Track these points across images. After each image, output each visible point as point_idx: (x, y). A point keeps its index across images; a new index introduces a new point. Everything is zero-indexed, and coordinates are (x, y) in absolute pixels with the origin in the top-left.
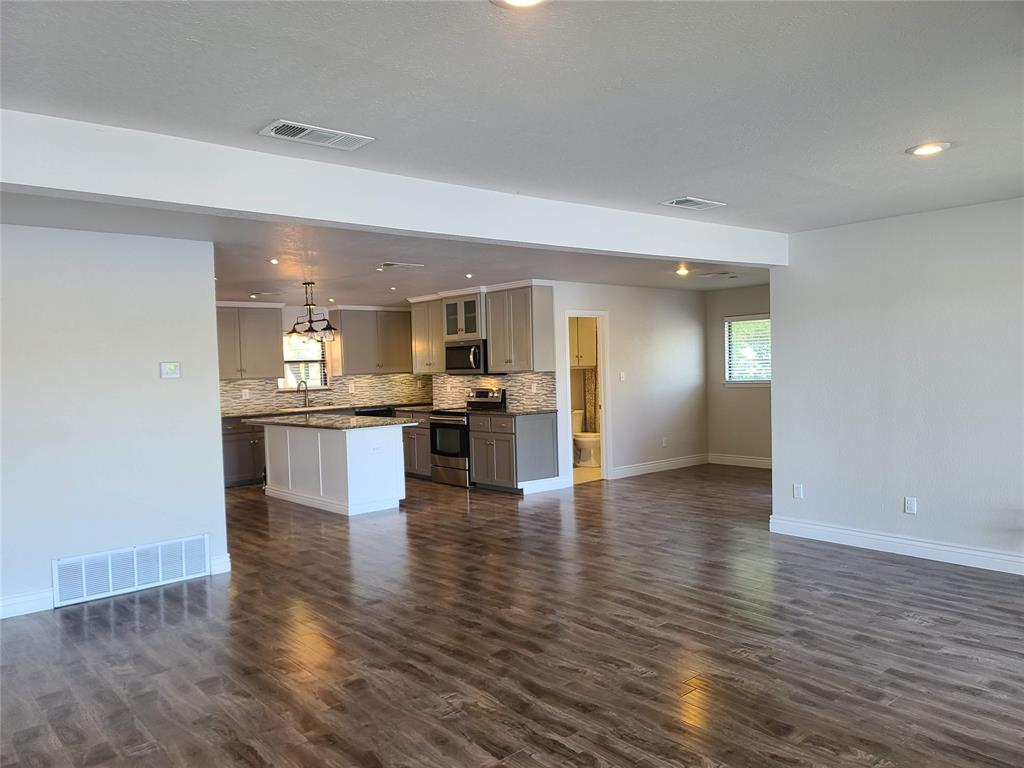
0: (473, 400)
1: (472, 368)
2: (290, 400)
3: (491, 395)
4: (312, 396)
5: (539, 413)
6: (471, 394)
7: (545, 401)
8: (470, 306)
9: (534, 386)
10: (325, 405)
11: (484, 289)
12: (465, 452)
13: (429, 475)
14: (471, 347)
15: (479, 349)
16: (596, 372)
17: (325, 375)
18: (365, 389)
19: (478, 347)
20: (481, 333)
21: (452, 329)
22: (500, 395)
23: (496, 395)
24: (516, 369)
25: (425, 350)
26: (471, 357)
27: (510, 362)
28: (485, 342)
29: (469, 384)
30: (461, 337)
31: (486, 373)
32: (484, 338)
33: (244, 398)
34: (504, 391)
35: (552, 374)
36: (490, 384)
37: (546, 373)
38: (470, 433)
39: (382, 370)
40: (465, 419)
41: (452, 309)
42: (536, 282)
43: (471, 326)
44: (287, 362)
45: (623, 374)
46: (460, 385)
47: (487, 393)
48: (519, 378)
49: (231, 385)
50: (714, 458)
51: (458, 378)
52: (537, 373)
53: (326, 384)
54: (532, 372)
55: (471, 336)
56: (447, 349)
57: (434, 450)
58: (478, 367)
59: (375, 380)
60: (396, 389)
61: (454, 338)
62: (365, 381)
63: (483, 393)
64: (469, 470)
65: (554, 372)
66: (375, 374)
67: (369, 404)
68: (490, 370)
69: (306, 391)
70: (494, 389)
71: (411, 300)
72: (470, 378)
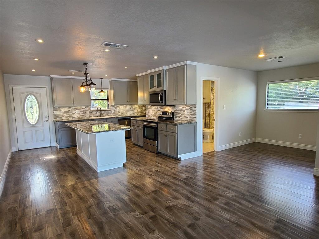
0: (161, 116)
1: (159, 103)
2: (95, 114)
3: (168, 114)
4: (103, 112)
5: (188, 123)
6: (160, 114)
7: (191, 117)
8: (159, 76)
9: (186, 111)
10: (108, 116)
11: (165, 68)
12: (156, 139)
13: (143, 146)
14: (159, 94)
15: (163, 94)
16: (210, 104)
17: (109, 105)
18: (123, 110)
19: (162, 94)
20: (164, 88)
21: (152, 86)
22: (171, 114)
23: (170, 114)
24: (178, 103)
25: (143, 95)
26: (159, 98)
27: (176, 100)
28: (165, 91)
29: (159, 109)
30: (156, 89)
31: (166, 105)
32: (165, 89)
33: (77, 113)
34: (173, 112)
35: (195, 106)
36: (168, 109)
37: (192, 105)
38: (158, 131)
39: (129, 103)
40: (156, 125)
41: (152, 77)
42: (188, 63)
43: (159, 85)
44: (92, 100)
45: (225, 106)
46: (156, 109)
47: (166, 113)
48: (180, 107)
49: (72, 108)
50: (258, 140)
51: (155, 107)
52: (188, 105)
53: (109, 108)
54: (186, 105)
55: (159, 89)
56: (150, 95)
57: (144, 136)
58: (162, 102)
59: (127, 107)
60: (135, 110)
61: (152, 90)
62: (123, 107)
63: (164, 113)
64: (157, 146)
65: (196, 105)
66: (127, 105)
67: (125, 116)
68: (167, 104)
69: (101, 111)
70: (169, 112)
71: (138, 75)
72: (160, 107)
